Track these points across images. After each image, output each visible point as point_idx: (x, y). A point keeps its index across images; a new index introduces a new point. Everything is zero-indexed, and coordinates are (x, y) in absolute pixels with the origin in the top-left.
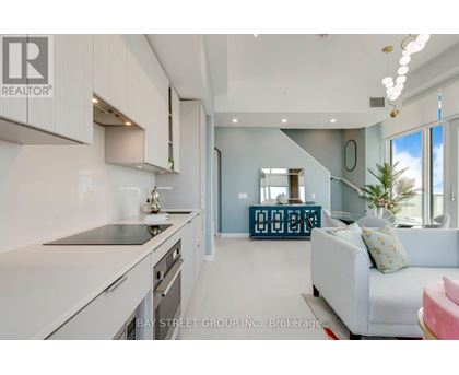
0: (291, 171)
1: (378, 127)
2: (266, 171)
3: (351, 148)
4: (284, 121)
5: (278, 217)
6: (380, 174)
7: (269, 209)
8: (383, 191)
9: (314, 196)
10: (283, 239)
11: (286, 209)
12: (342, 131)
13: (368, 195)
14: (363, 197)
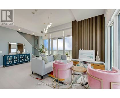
0: (18, 44)
1: (42, 37)
2: (11, 43)
3: (36, 40)
4: (19, 29)
5: (16, 58)
6: (42, 47)
7: (13, 56)
8: (43, 50)
9: (28, 51)
10: (18, 64)
11: (19, 55)
12: (34, 36)
13: (40, 51)
14: (39, 51)
